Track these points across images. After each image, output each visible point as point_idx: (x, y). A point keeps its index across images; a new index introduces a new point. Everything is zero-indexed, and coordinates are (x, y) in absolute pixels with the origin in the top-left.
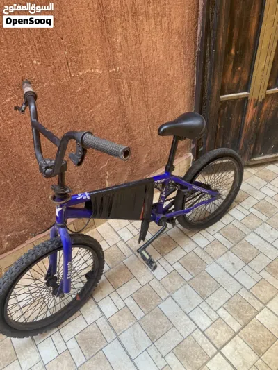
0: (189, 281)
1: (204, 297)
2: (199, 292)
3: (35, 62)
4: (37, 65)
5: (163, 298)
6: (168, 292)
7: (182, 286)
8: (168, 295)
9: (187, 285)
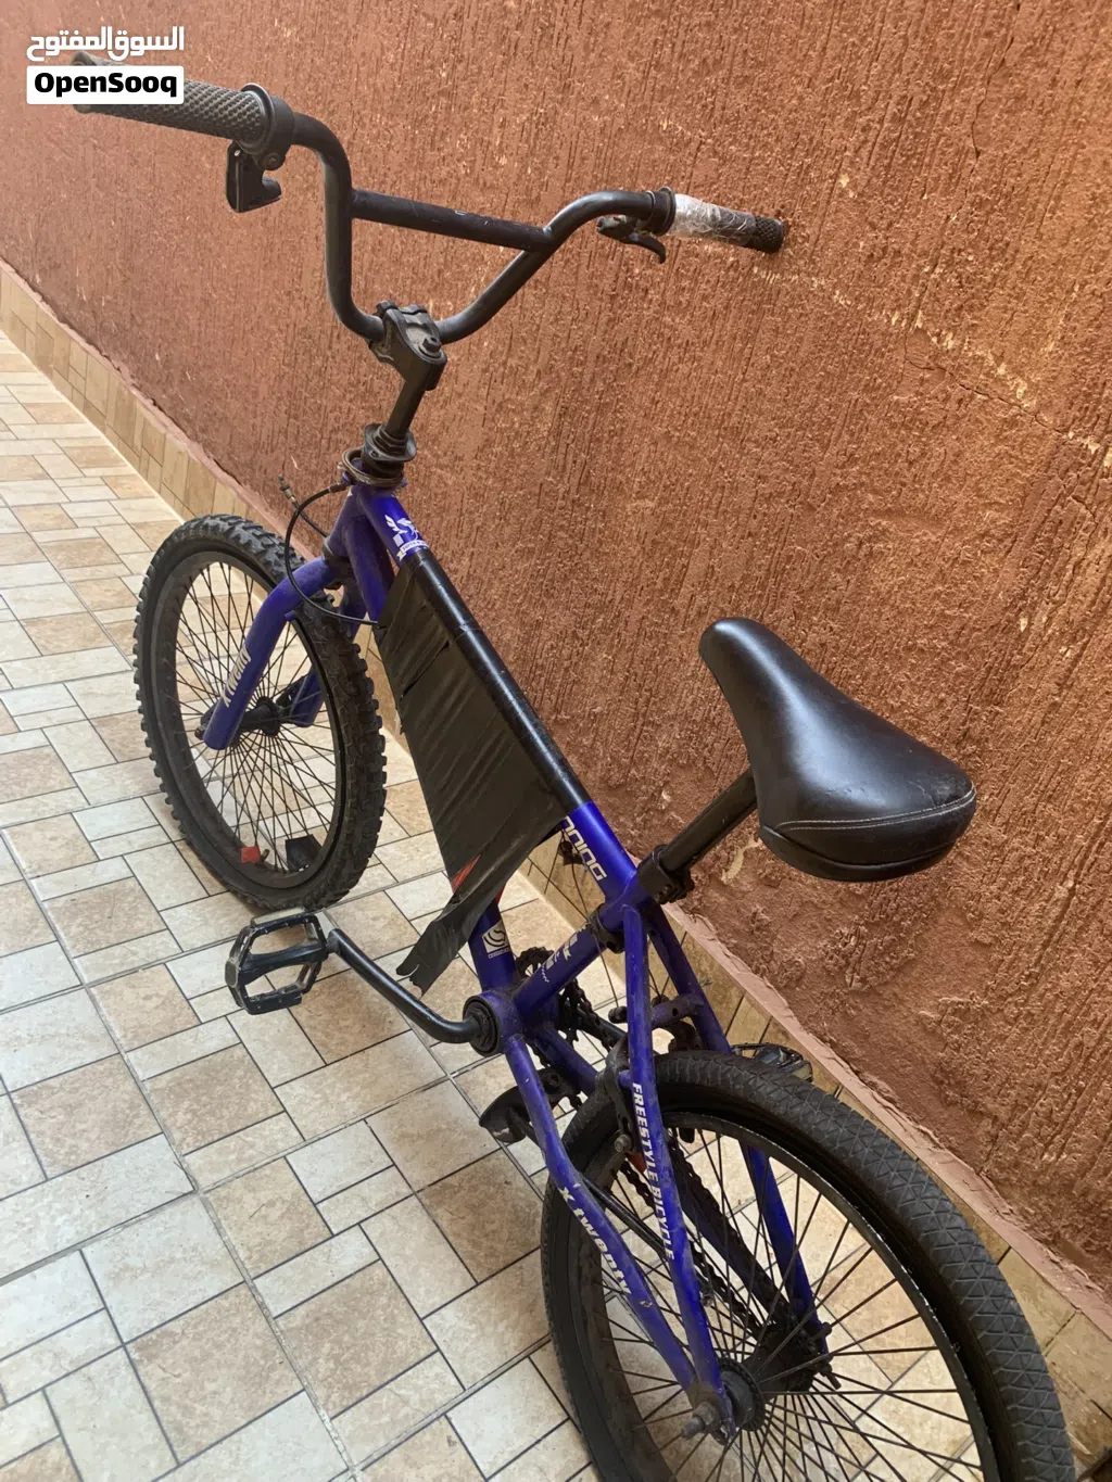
0: (254, 1291)
1: (139, 1349)
2: (175, 1327)
3: (844, 181)
4: (843, 193)
5: (194, 1161)
6: (216, 1186)
7: (231, 1252)
8: (205, 1181)
9: (231, 1279)
